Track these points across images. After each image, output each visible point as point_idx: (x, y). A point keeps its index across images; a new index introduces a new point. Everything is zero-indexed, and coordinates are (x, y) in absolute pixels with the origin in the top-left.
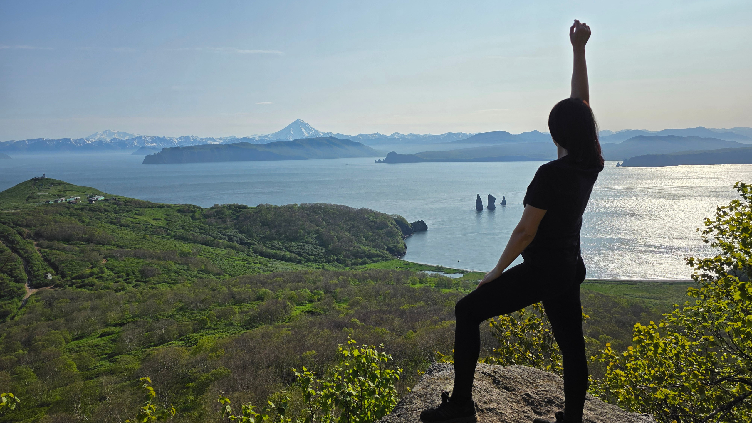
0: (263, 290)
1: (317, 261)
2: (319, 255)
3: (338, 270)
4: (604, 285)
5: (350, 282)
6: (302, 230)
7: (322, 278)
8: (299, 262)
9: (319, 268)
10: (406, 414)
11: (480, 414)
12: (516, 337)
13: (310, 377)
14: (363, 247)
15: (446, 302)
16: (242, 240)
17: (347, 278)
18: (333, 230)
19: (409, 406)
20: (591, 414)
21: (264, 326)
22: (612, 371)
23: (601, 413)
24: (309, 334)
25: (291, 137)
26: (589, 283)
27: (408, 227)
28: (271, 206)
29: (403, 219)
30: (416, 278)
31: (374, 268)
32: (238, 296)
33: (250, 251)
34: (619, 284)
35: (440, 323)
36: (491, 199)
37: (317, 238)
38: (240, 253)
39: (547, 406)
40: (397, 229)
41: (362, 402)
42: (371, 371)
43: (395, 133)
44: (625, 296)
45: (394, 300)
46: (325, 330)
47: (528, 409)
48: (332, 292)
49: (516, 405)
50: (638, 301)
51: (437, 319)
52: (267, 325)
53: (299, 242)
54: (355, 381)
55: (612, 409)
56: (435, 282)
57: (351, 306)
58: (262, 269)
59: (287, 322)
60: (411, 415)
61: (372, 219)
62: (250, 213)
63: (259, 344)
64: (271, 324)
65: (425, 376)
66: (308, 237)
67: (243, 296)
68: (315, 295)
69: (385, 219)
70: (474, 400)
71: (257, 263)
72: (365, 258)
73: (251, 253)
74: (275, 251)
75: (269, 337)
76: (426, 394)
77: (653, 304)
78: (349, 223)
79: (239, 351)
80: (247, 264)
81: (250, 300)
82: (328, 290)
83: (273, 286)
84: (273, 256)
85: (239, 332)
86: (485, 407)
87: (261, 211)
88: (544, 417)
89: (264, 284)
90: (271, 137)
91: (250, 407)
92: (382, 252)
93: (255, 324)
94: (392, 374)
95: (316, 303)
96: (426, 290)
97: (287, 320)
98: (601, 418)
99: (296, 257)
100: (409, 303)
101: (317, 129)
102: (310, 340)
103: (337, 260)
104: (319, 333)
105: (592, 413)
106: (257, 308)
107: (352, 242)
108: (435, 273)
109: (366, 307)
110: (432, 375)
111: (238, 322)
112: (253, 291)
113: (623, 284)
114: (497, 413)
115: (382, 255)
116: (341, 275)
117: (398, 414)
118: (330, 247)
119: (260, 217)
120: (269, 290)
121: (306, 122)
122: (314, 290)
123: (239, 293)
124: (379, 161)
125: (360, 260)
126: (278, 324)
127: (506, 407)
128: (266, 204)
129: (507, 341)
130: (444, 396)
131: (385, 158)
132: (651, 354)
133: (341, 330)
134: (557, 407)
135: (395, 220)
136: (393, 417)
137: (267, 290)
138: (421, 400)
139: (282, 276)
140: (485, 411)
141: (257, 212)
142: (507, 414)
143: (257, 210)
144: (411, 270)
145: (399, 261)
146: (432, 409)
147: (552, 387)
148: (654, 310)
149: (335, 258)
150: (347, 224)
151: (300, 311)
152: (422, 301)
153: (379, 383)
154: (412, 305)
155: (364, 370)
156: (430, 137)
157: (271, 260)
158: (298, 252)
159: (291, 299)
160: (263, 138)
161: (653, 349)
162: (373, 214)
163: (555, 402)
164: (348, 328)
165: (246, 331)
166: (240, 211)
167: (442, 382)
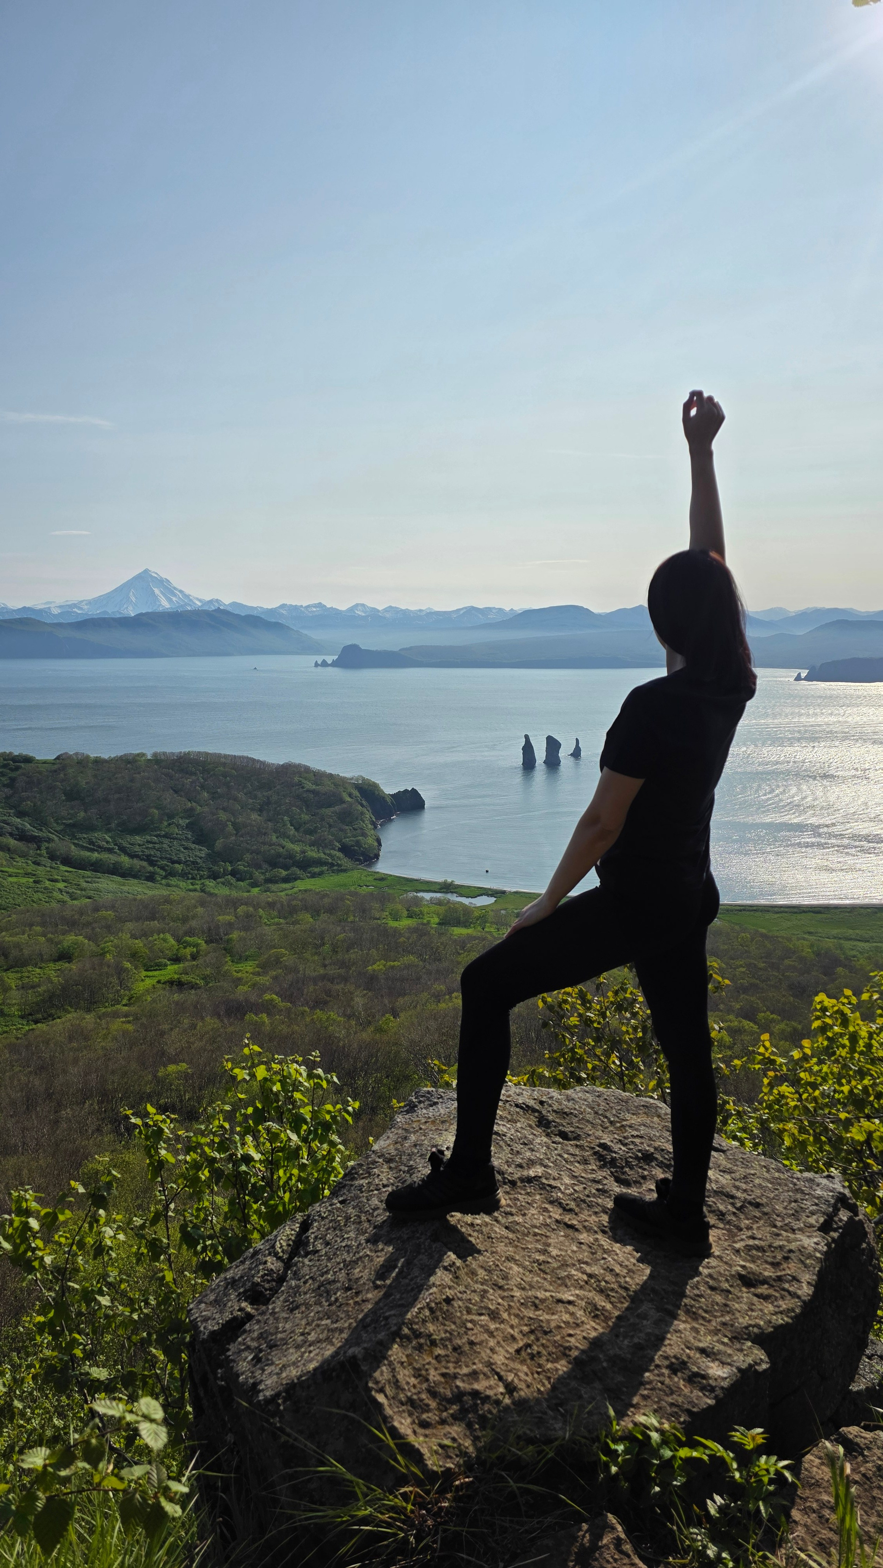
0: (70, 939)
1: (190, 876)
2: (194, 863)
3: (235, 894)
4: (768, 916)
5: (261, 917)
6: (158, 809)
7: (200, 910)
8: (151, 878)
9: (195, 890)
10: (357, 1197)
11: (508, 1190)
12: (589, 1026)
13: (163, 1126)
14: (290, 846)
15: (459, 954)
16: (23, 831)
17: (256, 909)
18: (224, 809)
19: (364, 1182)
20: (725, 1180)
21: (75, 1015)
22: (772, 1088)
23: (745, 1177)
24: (172, 1029)
25: (130, 608)
26: (740, 911)
27: (385, 801)
28: (88, 757)
29: (375, 786)
30: (399, 907)
31: (313, 887)
32: (14, 953)
33: (40, 855)
34: (796, 913)
35: (447, 997)
36: (553, 745)
37: (189, 827)
38: (18, 859)
39: (640, 1167)
40: (362, 806)
41: (272, 1174)
42: (293, 1109)
43: (357, 605)
44: (806, 936)
45: (354, 952)
46: (208, 1019)
47: (604, 1174)
48: (221, 939)
49: (582, 1167)
50: (831, 945)
51: (442, 991)
52: (80, 1013)
53: (151, 835)
54: (259, 1131)
55: (765, 1167)
56: (438, 915)
57: (264, 967)
58: (67, 893)
59: (125, 1005)
60: (368, 1200)
61: (309, 785)
62: (40, 773)
63: (63, 1052)
64: (88, 1011)
65: (400, 1116)
66: (169, 824)
67: (26, 952)
68: (185, 948)
69: (336, 785)
70: (495, 1162)
71: (56, 881)
72: (295, 869)
73: (42, 859)
74: (96, 855)
75: (85, 1038)
76: (401, 1154)
77: (858, 951)
78: (259, 794)
79: (17, 1069)
80: (35, 882)
81: (42, 960)
82: (214, 937)
83: (93, 929)
84: (92, 865)
85: (17, 1029)
86: (519, 1175)
87: (64, 768)
88: (635, 1189)
89: (72, 924)
90: (86, 607)
91: (28, 1197)
92: (330, 855)
93: (53, 1011)
94: (337, 1114)
95: (187, 964)
96: (421, 931)
97: (125, 1002)
98: (744, 1186)
99: (144, 867)
100: (386, 958)
101: (187, 592)
102: (174, 1041)
103: (233, 873)
104: (193, 1026)
105: (728, 1177)
106: (57, 976)
107: (265, 834)
108: (438, 895)
109: (296, 970)
110: (415, 1115)
111: (16, 1007)
112: (50, 941)
113: (804, 912)
114: (543, 1187)
115: (330, 861)
116: (242, 904)
117: (341, 1199)
118: (219, 844)
119: (62, 781)
120: (85, 937)
121: (164, 575)
122: (183, 937)
123: (17, 945)
124: (324, 664)
125: (284, 873)
126: (104, 1010)
127: (562, 1173)
128: (77, 754)
129: (572, 1035)
130: (435, 1158)
131: (335, 657)
132: (843, 1054)
133: (242, 1019)
134: (660, 1167)
135: (358, 787)
136: (331, 1205)
137: (81, 938)
138: (390, 1168)
139: (112, 907)
140: (519, 1184)
141: (55, 771)
142: (562, 1188)
143: (56, 767)
144: (391, 891)
145: (365, 873)
146: (410, 1186)
147: (652, 1128)
148: (861, 961)
149: (230, 868)
150: (255, 797)
151: (154, 981)
152: (412, 954)
153: (309, 1132)
154: (392, 964)
155: (278, 1107)
156: (431, 614)
157: (88, 873)
158: (148, 856)
159: (134, 956)
160: (67, 609)
161: (847, 1043)
162: (312, 774)
163: (656, 1159)
164: (256, 1015)
165: (34, 1026)
166: (17, 768)
167: (434, 1128)
